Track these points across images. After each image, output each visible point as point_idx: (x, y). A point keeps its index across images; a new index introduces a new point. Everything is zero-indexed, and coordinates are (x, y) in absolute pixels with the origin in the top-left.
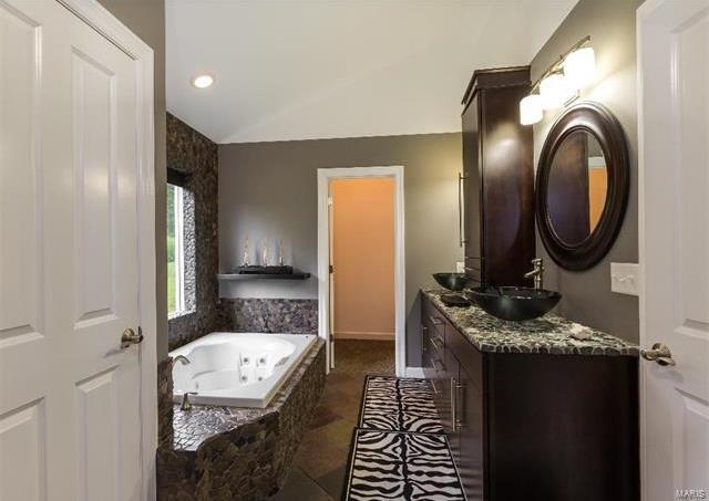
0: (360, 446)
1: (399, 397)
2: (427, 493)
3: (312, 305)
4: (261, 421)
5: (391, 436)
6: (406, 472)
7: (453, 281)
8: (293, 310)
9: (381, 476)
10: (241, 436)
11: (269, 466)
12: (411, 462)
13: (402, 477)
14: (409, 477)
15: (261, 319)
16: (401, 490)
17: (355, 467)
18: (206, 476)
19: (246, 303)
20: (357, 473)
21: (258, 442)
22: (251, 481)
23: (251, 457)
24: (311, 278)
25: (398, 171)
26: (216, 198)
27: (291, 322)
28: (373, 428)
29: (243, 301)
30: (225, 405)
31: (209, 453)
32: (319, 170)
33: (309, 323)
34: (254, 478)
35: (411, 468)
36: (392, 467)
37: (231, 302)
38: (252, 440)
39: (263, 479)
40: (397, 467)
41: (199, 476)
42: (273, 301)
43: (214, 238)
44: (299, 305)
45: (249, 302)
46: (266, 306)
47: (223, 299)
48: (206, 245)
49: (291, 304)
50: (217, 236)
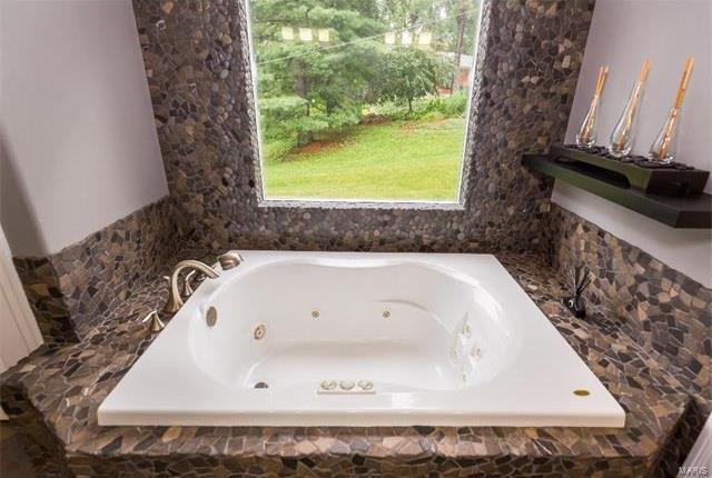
8: (663, 298)
19: (580, 230)
27: (646, 326)
29: (577, 221)
37: (562, 216)
43: (560, 76)
44: (687, 298)
45: (586, 229)
46: (611, 253)
47: (553, 206)
48: (523, 91)
49: (666, 283)
50: (574, 71)
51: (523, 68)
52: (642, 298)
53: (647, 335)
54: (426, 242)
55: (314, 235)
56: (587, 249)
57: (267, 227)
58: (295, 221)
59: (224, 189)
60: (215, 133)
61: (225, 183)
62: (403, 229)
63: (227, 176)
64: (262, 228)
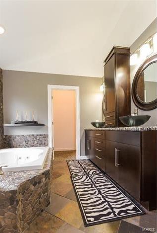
0: (75, 182)
1: (81, 165)
2: (106, 192)
3: (46, 137)
4: (43, 174)
5: (85, 177)
6: (96, 187)
7: (97, 125)
9: (88, 189)
10: (35, 181)
11: (46, 194)
12: (95, 183)
13: (95, 188)
14: (98, 188)
15: (24, 143)
16: (97, 193)
17: (77, 189)
18: (20, 203)
20: (78, 190)
21: (42, 183)
22: (40, 201)
23: (40, 190)
25: (77, 88)
26: (2, 93)
27: (37, 143)
28: (77, 175)
29: (16, 136)
30: (23, 170)
31: (22, 191)
32: (48, 85)
33: (45, 143)
34: (41, 200)
35: (96, 185)
36: (90, 186)
37: (10, 137)
38: (40, 182)
39: (44, 200)
40: (92, 186)
41: (18, 202)
42: (29, 136)
44: (41, 137)
45: (19, 136)
46: (27, 137)
49: (37, 136)
52: (35, 140)
56: (21, 139)
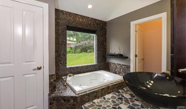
3: (129, 67)
8: (123, 68)
19: (112, 64)
24: (128, 58)
26: (106, 36)
27: (122, 72)
29: (111, 63)
32: (131, 22)
37: (109, 63)
42: (118, 64)
43: (105, 46)
44: (125, 67)
45: (113, 64)
46: (116, 65)
47: (107, 62)
48: (101, 48)
49: (123, 66)
50: (106, 45)
51: (101, 45)
52: (121, 69)
53: (123, 72)
54: (93, 70)
55: (76, 72)
56: (113, 66)
57: (68, 71)
58: (73, 70)
59: (61, 65)
60: (61, 55)
61: (61, 64)
62: (90, 68)
63: (62, 63)
64: (67, 72)
